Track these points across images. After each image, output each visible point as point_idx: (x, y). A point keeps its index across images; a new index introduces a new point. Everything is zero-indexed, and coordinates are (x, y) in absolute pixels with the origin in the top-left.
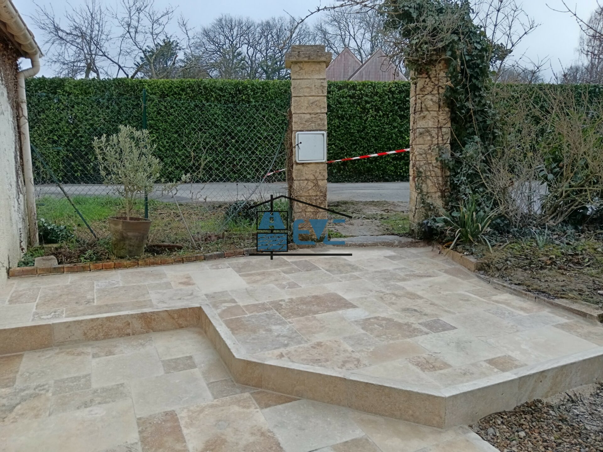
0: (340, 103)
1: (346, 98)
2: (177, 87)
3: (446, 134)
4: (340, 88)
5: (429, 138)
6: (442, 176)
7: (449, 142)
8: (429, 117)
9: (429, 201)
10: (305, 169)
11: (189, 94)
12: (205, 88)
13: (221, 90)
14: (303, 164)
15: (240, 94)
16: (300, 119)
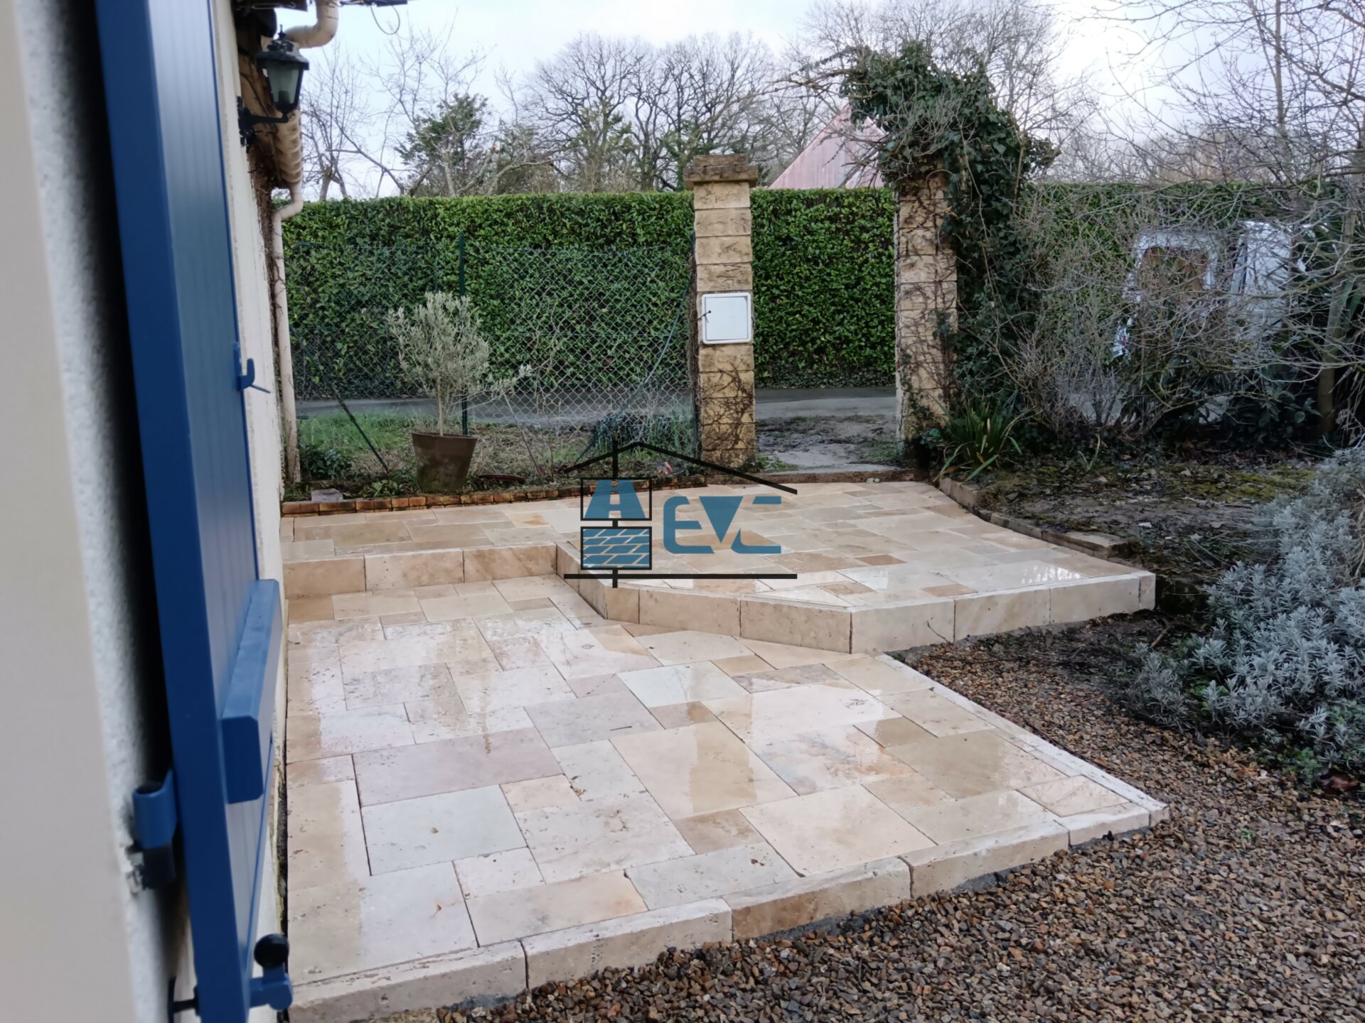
2: (498, 210)
3: (949, 292)
4: (809, 203)
5: (921, 299)
6: (944, 362)
7: (954, 305)
8: (920, 264)
9: (924, 402)
10: (717, 354)
11: (520, 222)
12: (550, 210)
13: (581, 213)
14: (714, 346)
15: (617, 220)
16: (710, 273)
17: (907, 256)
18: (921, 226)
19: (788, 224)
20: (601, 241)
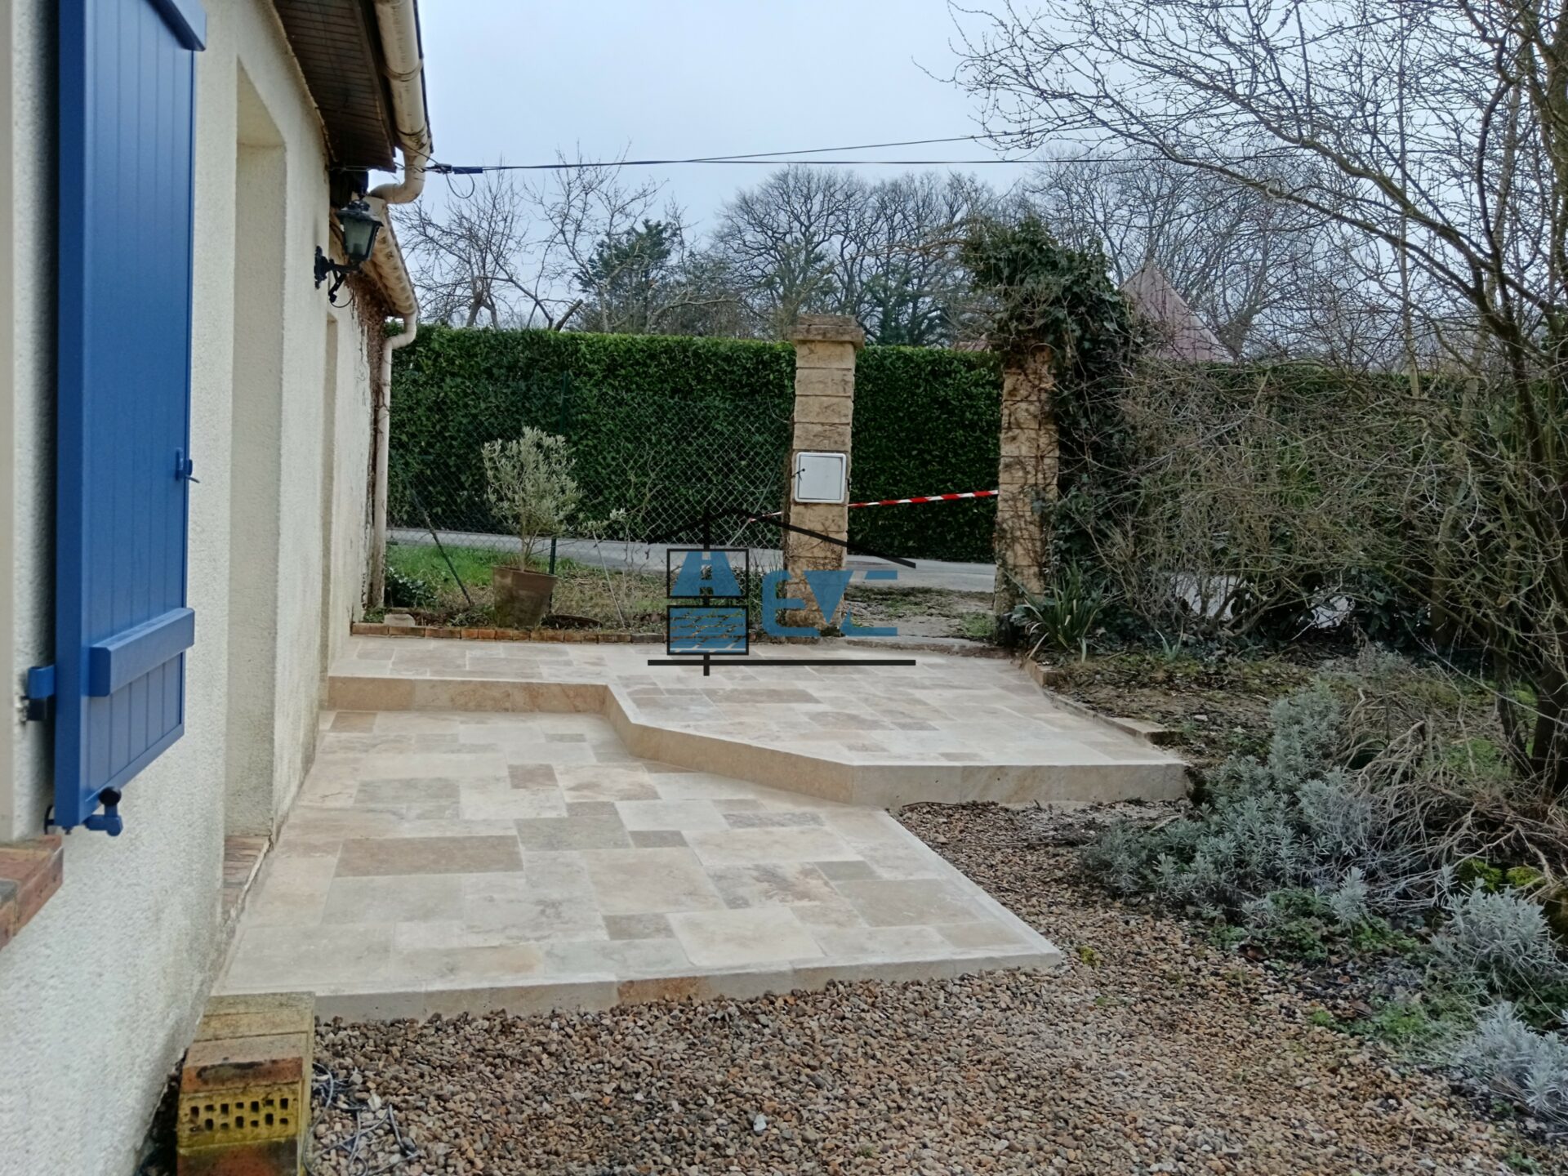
0: (970, 397)
1: (983, 386)
2: (642, 350)
3: (1050, 468)
5: (1021, 474)
6: (1041, 539)
7: (1055, 481)
8: (1022, 437)
9: (1017, 580)
10: (809, 513)
11: (663, 364)
12: (696, 354)
13: (727, 359)
14: (805, 504)
15: (765, 368)
16: (807, 431)
17: (1009, 428)
18: (1026, 399)
19: (947, 386)
20: (746, 390)
